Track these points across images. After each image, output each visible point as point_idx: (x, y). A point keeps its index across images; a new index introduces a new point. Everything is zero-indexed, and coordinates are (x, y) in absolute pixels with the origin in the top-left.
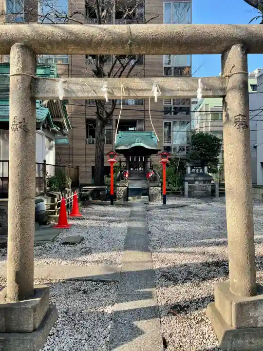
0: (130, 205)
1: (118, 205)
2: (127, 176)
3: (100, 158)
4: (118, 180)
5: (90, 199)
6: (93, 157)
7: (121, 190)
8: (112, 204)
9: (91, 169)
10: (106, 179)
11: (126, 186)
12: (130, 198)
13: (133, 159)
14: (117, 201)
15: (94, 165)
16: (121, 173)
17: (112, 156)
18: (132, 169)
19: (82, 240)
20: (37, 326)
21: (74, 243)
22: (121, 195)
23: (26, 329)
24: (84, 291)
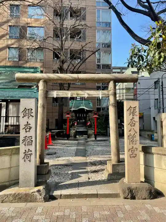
0: (77, 140)
1: (71, 140)
2: (76, 124)
3: (61, 114)
4: (71, 127)
5: (56, 137)
6: (57, 114)
7: (73, 132)
8: (68, 139)
9: (55, 120)
10: (64, 126)
11: (75, 130)
12: (77, 136)
13: (79, 115)
14: (70, 138)
15: (57, 118)
16: (72, 123)
17: (68, 114)
18: (78, 121)
19: (55, 153)
20: (47, 173)
21: (52, 155)
22: (73, 135)
23: (43, 173)
24: (60, 168)
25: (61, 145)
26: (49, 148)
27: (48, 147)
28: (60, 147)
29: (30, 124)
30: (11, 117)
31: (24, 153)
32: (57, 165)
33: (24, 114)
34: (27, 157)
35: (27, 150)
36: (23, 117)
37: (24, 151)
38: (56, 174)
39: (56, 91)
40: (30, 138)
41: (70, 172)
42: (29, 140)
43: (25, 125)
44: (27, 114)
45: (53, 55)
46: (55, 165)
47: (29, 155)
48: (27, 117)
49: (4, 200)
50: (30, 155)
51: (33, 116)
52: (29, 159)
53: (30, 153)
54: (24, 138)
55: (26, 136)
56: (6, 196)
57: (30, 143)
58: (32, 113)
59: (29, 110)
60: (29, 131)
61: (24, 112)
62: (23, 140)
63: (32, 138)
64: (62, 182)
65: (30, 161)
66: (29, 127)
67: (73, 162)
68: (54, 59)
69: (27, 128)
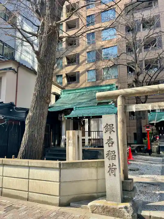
0: (161, 156)
1: (154, 156)
2: (158, 139)
3: (140, 128)
4: (152, 141)
5: (136, 152)
6: (135, 128)
7: (155, 147)
8: (150, 155)
9: (133, 134)
10: (144, 141)
11: (158, 145)
12: (161, 152)
13: (161, 129)
14: (153, 154)
15: (136, 132)
16: (154, 137)
17: (148, 127)
18: (161, 135)
19: (138, 170)
20: (132, 190)
21: (134, 170)
22: (155, 150)
23: (128, 189)
24: (145, 187)
25: (143, 161)
26: (131, 163)
27: (129, 162)
28: (141, 163)
29: (112, 139)
30: (93, 131)
31: (109, 167)
32: (141, 183)
33: (106, 129)
34: (112, 171)
35: (111, 165)
36: (105, 132)
37: (109, 165)
38: (141, 192)
39: (135, 105)
40: (113, 152)
41: (157, 192)
42: (112, 155)
43: (107, 140)
44: (109, 130)
45: (127, 70)
46: (139, 182)
47: (113, 170)
48: (109, 132)
49: (94, 210)
50: (115, 170)
51: (114, 132)
52: (114, 173)
53: (114, 167)
54: (108, 153)
55: (110, 151)
56: (96, 207)
57: (114, 157)
58: (114, 128)
59: (110, 125)
60: (112, 146)
61: (106, 127)
62: (107, 155)
63: (115, 153)
64: (150, 203)
65: (115, 175)
66: (111, 142)
67: (160, 181)
68: (128, 73)
69: (110, 143)
